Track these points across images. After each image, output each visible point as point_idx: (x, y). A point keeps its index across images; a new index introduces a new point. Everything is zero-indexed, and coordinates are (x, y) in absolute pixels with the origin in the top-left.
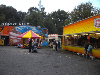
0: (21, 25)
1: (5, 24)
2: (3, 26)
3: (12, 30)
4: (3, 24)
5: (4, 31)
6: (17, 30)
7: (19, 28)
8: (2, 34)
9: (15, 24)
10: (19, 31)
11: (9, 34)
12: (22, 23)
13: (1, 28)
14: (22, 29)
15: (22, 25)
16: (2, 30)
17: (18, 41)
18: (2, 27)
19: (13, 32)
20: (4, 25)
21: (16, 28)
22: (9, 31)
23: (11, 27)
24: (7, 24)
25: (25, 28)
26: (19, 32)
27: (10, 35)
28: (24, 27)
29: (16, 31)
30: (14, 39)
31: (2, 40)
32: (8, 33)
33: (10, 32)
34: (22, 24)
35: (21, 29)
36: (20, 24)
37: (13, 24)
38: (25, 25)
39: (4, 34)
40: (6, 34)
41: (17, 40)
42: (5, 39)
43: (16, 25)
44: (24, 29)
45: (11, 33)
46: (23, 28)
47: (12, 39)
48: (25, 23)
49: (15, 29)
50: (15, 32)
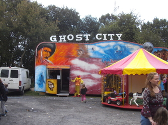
0: (102, 40)
1: (58, 39)
2: (54, 44)
4: (53, 38)
5: (56, 56)
6: (91, 54)
7: (97, 49)
8: (51, 65)
9: (84, 38)
10: (97, 56)
11: (71, 65)
12: (105, 35)
13: (50, 50)
14: (105, 52)
15: (105, 39)
16: (51, 53)
17: (96, 83)
18: (52, 46)
19: (82, 59)
20: (55, 40)
21: (89, 47)
23: (76, 45)
24: (64, 38)
25: (112, 48)
26: (98, 59)
27: (73, 68)
28: (108, 46)
29: (90, 57)
30: (84, 78)
31: (52, 81)
32: (67, 63)
33: (74, 58)
34: (103, 37)
35: (102, 51)
36: (99, 37)
37: (79, 37)
38: (111, 39)
39: (55, 64)
40: (62, 64)
41: (90, 80)
42: (59, 77)
43: (87, 39)
44: (111, 50)
45: (76, 62)
46: (107, 49)
47: (79, 77)
48: (111, 35)
49: (86, 52)
50: (85, 58)
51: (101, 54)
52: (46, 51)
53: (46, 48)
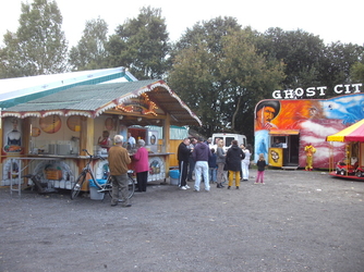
0: (343, 93)
1: (283, 95)
2: (278, 102)
3: (309, 115)
4: (276, 95)
5: (281, 117)
6: (327, 114)
7: (335, 106)
8: (275, 129)
9: (318, 92)
10: (336, 116)
11: (301, 129)
12: (347, 86)
13: (273, 110)
14: (348, 110)
15: (348, 91)
16: (275, 114)
17: (335, 154)
18: (275, 104)
19: (315, 120)
20: (279, 97)
21: (325, 104)
22: (299, 119)
23: (307, 101)
24: (291, 94)
25: (358, 104)
26: (337, 120)
27: (303, 132)
28: (353, 102)
29: (327, 119)
30: (319, 146)
31: (276, 150)
32: (295, 127)
33: (304, 119)
34: (344, 89)
35: (343, 110)
36: (339, 89)
37: (311, 91)
38: (357, 91)
39: (280, 128)
40: (289, 128)
41: (327, 149)
42: (285, 146)
43: (322, 94)
44: (356, 108)
45: (308, 125)
46: (351, 105)
48: (357, 85)
49: (321, 111)
50: (320, 119)
51: (342, 114)
52: (268, 111)
53: (268, 108)
